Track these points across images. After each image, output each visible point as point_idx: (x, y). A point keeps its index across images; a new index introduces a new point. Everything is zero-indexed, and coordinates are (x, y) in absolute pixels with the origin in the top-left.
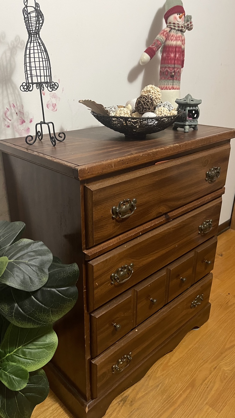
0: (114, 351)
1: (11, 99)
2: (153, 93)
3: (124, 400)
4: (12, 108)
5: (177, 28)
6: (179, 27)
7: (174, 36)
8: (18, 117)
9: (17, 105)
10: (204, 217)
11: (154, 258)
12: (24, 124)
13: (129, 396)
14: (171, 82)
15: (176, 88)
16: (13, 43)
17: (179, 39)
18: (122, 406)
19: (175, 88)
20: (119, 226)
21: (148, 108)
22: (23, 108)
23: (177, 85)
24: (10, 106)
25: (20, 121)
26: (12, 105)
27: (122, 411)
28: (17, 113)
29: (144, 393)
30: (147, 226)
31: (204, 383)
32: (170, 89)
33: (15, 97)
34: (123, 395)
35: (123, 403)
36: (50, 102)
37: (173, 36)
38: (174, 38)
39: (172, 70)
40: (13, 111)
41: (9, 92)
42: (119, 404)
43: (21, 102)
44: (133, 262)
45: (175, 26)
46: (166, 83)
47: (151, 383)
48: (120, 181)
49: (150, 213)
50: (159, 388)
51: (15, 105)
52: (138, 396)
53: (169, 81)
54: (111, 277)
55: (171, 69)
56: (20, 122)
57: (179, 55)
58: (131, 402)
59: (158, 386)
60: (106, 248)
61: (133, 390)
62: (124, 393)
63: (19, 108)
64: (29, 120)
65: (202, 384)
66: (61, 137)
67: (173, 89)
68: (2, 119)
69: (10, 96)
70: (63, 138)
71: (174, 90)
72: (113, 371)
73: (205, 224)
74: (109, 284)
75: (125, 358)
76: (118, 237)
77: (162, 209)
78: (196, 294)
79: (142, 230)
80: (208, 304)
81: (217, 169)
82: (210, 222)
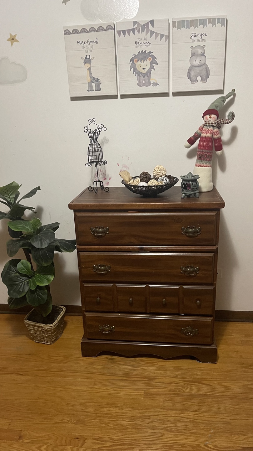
0: (99, 316)
5: (207, 125)
6: (209, 124)
8: (103, 176)
10: (187, 262)
12: (106, 180)
14: (200, 162)
16: (102, 141)
17: (209, 133)
20: (96, 240)
22: (105, 172)
23: (204, 163)
27: (105, 361)
28: (102, 174)
29: (123, 364)
31: (158, 383)
32: (198, 166)
35: (109, 360)
36: (122, 169)
37: (204, 130)
38: (205, 132)
40: (100, 173)
42: (107, 359)
43: (105, 169)
44: (110, 265)
45: (206, 124)
51: (101, 170)
55: (200, 153)
56: (103, 179)
57: (206, 143)
58: (113, 362)
59: (134, 366)
60: (90, 249)
62: (114, 357)
63: (103, 172)
64: (109, 178)
67: (201, 166)
68: (94, 176)
70: (108, 190)
72: (99, 329)
73: (188, 267)
74: (92, 270)
75: (108, 327)
76: (99, 246)
77: (133, 240)
78: (186, 324)
79: (117, 248)
80: (211, 346)
81: (195, 228)
82: (196, 269)
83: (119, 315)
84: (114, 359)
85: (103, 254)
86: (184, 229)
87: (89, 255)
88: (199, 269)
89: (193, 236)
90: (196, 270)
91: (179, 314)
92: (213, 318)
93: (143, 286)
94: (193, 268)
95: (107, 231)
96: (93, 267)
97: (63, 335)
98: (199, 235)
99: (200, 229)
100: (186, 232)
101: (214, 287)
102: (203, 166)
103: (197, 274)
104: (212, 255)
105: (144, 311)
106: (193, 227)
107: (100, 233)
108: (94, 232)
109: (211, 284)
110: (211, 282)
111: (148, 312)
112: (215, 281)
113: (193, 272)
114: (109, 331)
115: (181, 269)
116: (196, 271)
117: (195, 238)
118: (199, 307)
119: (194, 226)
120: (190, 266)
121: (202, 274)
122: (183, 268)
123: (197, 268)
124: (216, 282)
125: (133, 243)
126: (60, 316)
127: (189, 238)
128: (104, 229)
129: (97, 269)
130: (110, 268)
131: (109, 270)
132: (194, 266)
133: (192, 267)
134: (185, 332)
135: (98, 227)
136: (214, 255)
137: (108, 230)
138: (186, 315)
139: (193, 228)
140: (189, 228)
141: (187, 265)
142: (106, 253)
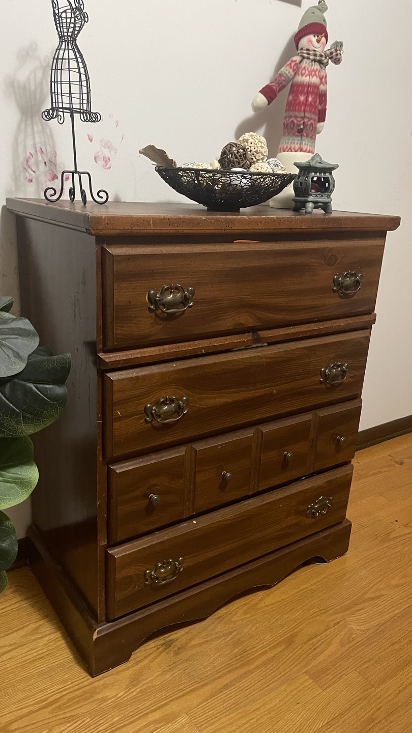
0: (150, 544)
1: (37, 140)
2: (251, 143)
3: (168, 645)
4: (39, 154)
5: (312, 57)
6: (315, 55)
7: (307, 68)
8: (47, 168)
9: (46, 150)
10: (332, 356)
11: (230, 400)
12: (56, 181)
13: (177, 639)
14: (298, 140)
15: (307, 150)
16: (47, 59)
17: (315, 75)
18: (161, 653)
19: (304, 149)
20: (161, 326)
21: (237, 162)
22: (55, 157)
23: (307, 145)
24: (36, 151)
25: (49, 175)
26: (38, 149)
27: (159, 659)
28: (45, 163)
29: (203, 640)
30: (216, 341)
31: (311, 642)
32: (296, 151)
33: (44, 138)
34: (168, 637)
35: (165, 649)
36: (100, 153)
37: (304, 68)
38: (307, 72)
39: (300, 121)
40: (40, 159)
41: (36, 130)
42: (158, 649)
43: (54, 147)
44: (187, 395)
45: (309, 54)
46: (290, 142)
47: (220, 628)
48: (165, 252)
49: (220, 320)
50: (230, 637)
51: (44, 150)
52: (193, 643)
53: (294, 138)
54: (146, 408)
55: (299, 119)
56: (49, 177)
57: (313, 99)
58: (179, 649)
59: (231, 633)
60: (138, 358)
61: (187, 633)
62: (170, 635)
63: (49, 155)
65: (305, 643)
66: (102, 198)
67: (301, 150)
68: (21, 168)
69: (37, 135)
70: (104, 200)
71: (302, 153)
72: (148, 580)
73: (333, 368)
74: (143, 420)
75: (169, 564)
76: (160, 347)
77: (244, 318)
78: (318, 492)
79: (207, 345)
80: (342, 524)
81: (355, 275)
82: (344, 367)
83: (195, 522)
85: (172, 369)
94: (341, 366)
95: (190, 299)
96: (147, 410)
102: (305, 152)
105: (246, 493)
109: (358, 397)
111: (252, 493)
113: (339, 376)
114: (171, 574)
115: (322, 373)
116: (344, 374)
117: (351, 299)
120: (336, 365)
121: (350, 377)
122: (324, 371)
123: (346, 367)
125: (243, 325)
128: (183, 292)
130: (187, 403)
131: (185, 409)
132: (342, 363)
133: (338, 366)
135: (167, 290)
136: (367, 334)
137: (192, 293)
141: (332, 363)
142: (178, 363)
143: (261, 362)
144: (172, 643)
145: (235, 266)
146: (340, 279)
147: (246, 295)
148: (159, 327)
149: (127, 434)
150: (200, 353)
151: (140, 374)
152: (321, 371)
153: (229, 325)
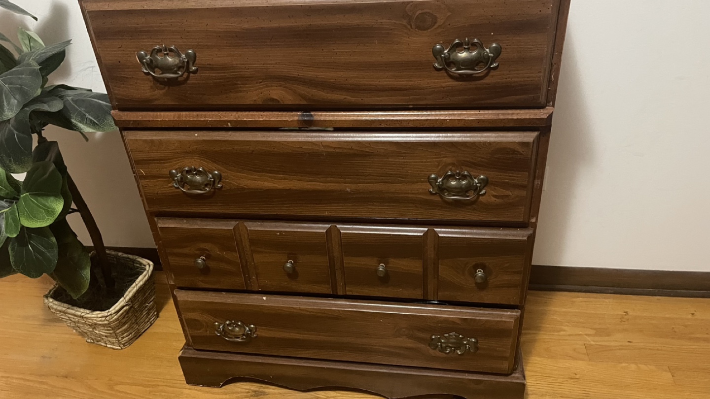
3: (257, 394)
10: (449, 160)
13: (267, 394)
20: (164, 91)
30: (247, 115)
34: (265, 388)
35: (252, 396)
42: (248, 392)
44: (218, 170)
48: (146, 7)
54: (171, 173)
60: (149, 121)
61: (281, 394)
62: (268, 388)
72: (217, 331)
73: (452, 177)
74: (170, 185)
75: (238, 326)
76: (177, 113)
77: (277, 93)
78: (445, 326)
79: (232, 118)
80: (510, 377)
81: (480, 46)
82: (476, 180)
83: (265, 298)
84: (265, 394)
85: (191, 138)
86: (441, 51)
87: (152, 141)
88: (485, 183)
89: (471, 75)
90: (477, 187)
91: (424, 301)
92: (518, 314)
93: (321, 228)
94: (468, 178)
95: (191, 63)
96: (172, 176)
97: (158, 322)
98: (492, 73)
99: (498, 52)
100: (449, 63)
101: (530, 232)
103: (479, 195)
104: (530, 137)
105: (330, 291)
106: (474, 45)
107: (167, 69)
108: (152, 65)
109: (523, 226)
110: (521, 220)
111: (340, 293)
112: (533, 217)
113: (467, 192)
114: (243, 335)
115: (430, 181)
116: (477, 190)
117: (478, 82)
118: (483, 286)
119: (476, 40)
120: (459, 174)
121: (495, 196)
122: (436, 179)
123: (481, 181)
124: (537, 220)
125: (279, 101)
126: (134, 287)
127: (456, 83)
128: (179, 56)
129: (183, 182)
130: (220, 177)
131: (218, 183)
132: (472, 173)
133: (464, 177)
134: (441, 345)
135: (159, 51)
136: (538, 138)
137: (193, 59)
138: (442, 303)
139: (472, 46)
140: (459, 47)
141: (451, 170)
142: (202, 133)
143: (318, 149)
144: (262, 395)
145: (246, 26)
146: (446, 51)
147: (272, 64)
148: (162, 92)
149: (157, 194)
150: (225, 126)
151: (154, 138)
152: (429, 178)
153: (255, 98)
